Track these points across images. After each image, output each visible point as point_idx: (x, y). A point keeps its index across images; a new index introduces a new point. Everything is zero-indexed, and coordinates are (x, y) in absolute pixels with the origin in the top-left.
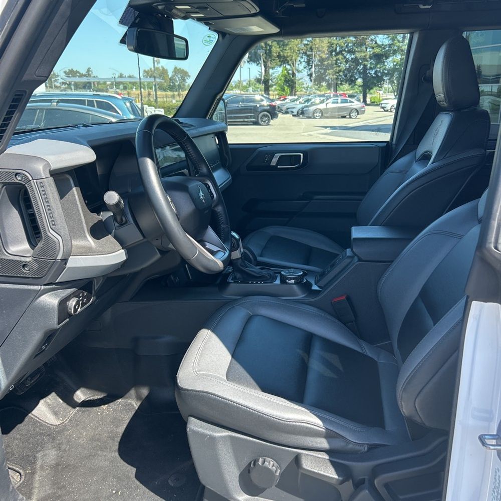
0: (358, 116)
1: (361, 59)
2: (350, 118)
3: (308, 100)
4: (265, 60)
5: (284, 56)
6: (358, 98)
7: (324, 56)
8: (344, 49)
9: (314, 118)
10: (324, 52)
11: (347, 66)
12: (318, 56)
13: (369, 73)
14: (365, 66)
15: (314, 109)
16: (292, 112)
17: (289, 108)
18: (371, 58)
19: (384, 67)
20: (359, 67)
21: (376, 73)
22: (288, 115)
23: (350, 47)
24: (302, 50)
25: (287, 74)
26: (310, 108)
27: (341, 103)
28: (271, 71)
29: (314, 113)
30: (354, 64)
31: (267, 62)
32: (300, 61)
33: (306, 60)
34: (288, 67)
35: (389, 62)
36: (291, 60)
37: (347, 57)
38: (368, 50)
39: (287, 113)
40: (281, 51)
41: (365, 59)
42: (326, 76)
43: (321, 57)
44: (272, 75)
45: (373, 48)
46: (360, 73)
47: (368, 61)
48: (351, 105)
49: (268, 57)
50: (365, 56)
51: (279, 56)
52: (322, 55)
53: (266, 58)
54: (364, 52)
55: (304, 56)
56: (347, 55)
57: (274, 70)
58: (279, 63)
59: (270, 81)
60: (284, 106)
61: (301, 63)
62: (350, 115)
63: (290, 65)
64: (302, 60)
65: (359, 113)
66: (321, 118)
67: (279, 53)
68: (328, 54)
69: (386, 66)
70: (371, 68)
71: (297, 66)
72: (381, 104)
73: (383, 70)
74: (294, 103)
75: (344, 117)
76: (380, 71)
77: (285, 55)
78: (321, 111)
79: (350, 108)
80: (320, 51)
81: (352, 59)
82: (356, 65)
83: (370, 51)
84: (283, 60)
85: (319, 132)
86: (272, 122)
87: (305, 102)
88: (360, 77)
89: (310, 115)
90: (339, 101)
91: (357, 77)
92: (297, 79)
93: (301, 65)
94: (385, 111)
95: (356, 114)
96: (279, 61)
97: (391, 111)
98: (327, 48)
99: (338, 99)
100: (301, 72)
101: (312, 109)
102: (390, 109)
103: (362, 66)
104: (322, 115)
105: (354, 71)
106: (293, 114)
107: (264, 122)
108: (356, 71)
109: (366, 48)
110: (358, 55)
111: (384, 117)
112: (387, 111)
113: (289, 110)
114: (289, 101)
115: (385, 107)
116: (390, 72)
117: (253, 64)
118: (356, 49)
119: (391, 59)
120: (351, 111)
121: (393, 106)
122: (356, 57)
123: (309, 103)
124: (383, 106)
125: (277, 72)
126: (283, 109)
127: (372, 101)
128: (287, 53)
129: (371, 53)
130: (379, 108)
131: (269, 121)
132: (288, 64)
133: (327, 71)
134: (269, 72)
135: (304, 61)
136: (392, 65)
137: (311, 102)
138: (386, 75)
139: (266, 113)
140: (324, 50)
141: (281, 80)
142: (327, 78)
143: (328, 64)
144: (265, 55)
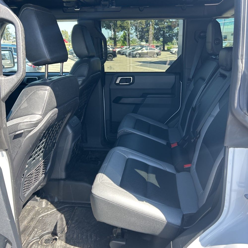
0: (158, 57)
1: (162, 28)
2: (154, 57)
3: (134, 48)
4: (114, 28)
5: (123, 27)
6: (160, 47)
7: (143, 27)
8: (153, 23)
9: (136, 57)
10: (143, 24)
11: (155, 31)
12: (140, 26)
13: (166, 35)
14: (164, 31)
15: (136, 53)
16: (126, 54)
17: (124, 52)
18: (166, 28)
19: (173, 32)
20: (161, 32)
21: (169, 35)
22: (123, 56)
23: (157, 22)
24: (133, 23)
25: (125, 35)
26: (134, 52)
27: (149, 50)
28: (117, 33)
29: (136, 55)
30: (158, 31)
31: (115, 29)
32: (131, 29)
33: (135, 28)
34: (126, 32)
35: (176, 29)
36: (127, 28)
37: (155, 27)
38: (165, 24)
39: (123, 54)
40: (122, 23)
41: (163, 28)
42: (145, 36)
43: (142, 27)
44: (117, 36)
45: (167, 23)
46: (161, 35)
47: (165, 29)
48: (154, 51)
49: (115, 26)
50: (164, 26)
51: (121, 26)
52: (142, 26)
53: (114, 27)
54: (163, 25)
55: (133, 27)
56: (155, 26)
57: (119, 33)
58: (121, 30)
59: (117, 39)
60: (122, 51)
61: (132, 29)
62: (153, 56)
63: (127, 31)
64: (133, 28)
65: (158, 55)
66: (139, 57)
67: (121, 24)
68: (146, 25)
69: (174, 31)
70: (167, 33)
71: (130, 31)
72: (170, 50)
73: (172, 34)
74: (126, 50)
75: (151, 57)
76: (171, 34)
77: (124, 25)
78: (140, 54)
79: (154, 52)
80: (141, 24)
81: (157, 28)
82: (159, 31)
83: (166, 24)
84: (123, 28)
85: (136, 64)
86: (114, 59)
87: (132, 49)
88: (162, 37)
89: (134, 56)
90: (148, 49)
91: (160, 37)
92: (130, 38)
93: (132, 31)
94: (172, 54)
95: (157, 55)
96: (121, 29)
97: (175, 54)
98: (145, 23)
99: (148, 48)
100: (132, 34)
101: (135, 52)
102: (175, 53)
103: (162, 32)
104: (140, 56)
105: (158, 34)
106: (126, 55)
107: (110, 59)
108: (159, 34)
109: (164, 23)
110: (161, 26)
111: (170, 57)
112: (173, 54)
113: (124, 53)
114: (125, 49)
115: (172, 52)
116: (176, 35)
117: (108, 30)
118: (159, 23)
119: (176, 28)
120: (154, 54)
121: (176, 51)
122: (159, 27)
123: (134, 50)
124: (171, 51)
125: (120, 34)
126: (121, 52)
127: (168, 49)
128: (125, 24)
129: (167, 25)
130: (169, 53)
131: (112, 59)
132: (126, 30)
133: (146, 34)
134: (116, 34)
135: (134, 29)
136: (177, 31)
137: (135, 49)
138: (174, 36)
139: (111, 54)
140: (143, 23)
141: (123, 38)
142: (145, 37)
143: (145, 30)
144: (114, 26)
